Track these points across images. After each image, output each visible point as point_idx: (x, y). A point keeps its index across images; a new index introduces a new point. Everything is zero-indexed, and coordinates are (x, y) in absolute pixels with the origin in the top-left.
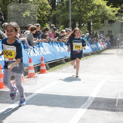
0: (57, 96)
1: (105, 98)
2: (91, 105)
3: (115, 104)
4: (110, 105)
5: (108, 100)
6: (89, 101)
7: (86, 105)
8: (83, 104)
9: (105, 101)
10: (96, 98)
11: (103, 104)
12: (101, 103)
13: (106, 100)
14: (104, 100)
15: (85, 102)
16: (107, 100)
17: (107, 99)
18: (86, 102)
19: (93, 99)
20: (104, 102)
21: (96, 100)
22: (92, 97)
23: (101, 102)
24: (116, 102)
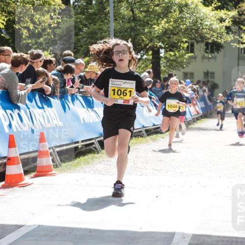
0: (90, 231)
1: (219, 237)
5: (228, 241)
6: (178, 243)
9: (220, 243)
10: (195, 237)
13: (223, 241)
14: (218, 241)
16: (226, 239)
17: (224, 237)
19: (188, 239)
21: (196, 242)
22: (184, 234)
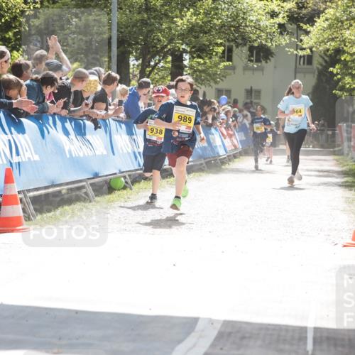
2: (213, 345)
3: (305, 344)
4: (287, 347)
5: (274, 329)
6: (203, 331)
7: (194, 345)
8: (180, 342)
9: (263, 332)
10: (227, 323)
11: (259, 342)
12: (250, 337)
13: (267, 329)
15: (188, 334)
16: (272, 327)
17: (269, 325)
18: (193, 334)
19: (218, 326)
20: (258, 334)
21: (229, 330)
22: (211, 319)
23: (247, 335)
24: (306, 338)
